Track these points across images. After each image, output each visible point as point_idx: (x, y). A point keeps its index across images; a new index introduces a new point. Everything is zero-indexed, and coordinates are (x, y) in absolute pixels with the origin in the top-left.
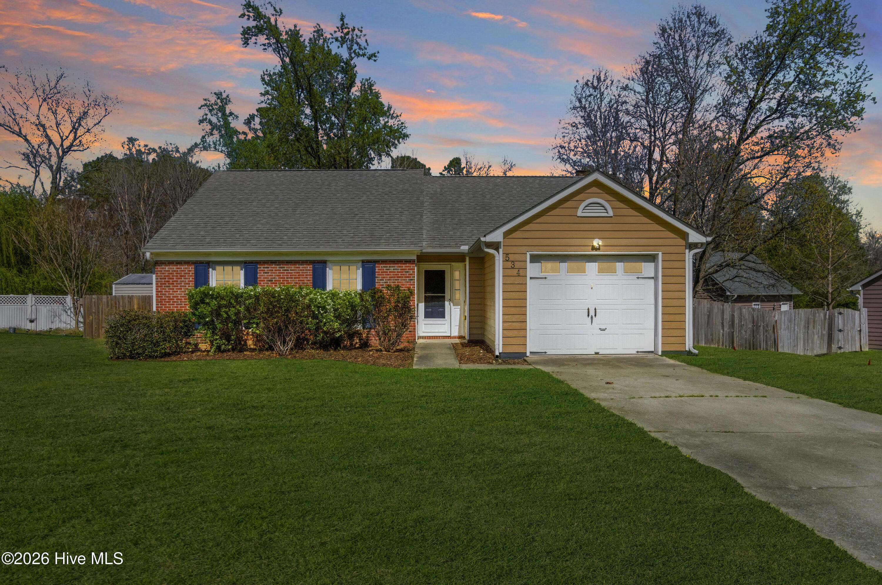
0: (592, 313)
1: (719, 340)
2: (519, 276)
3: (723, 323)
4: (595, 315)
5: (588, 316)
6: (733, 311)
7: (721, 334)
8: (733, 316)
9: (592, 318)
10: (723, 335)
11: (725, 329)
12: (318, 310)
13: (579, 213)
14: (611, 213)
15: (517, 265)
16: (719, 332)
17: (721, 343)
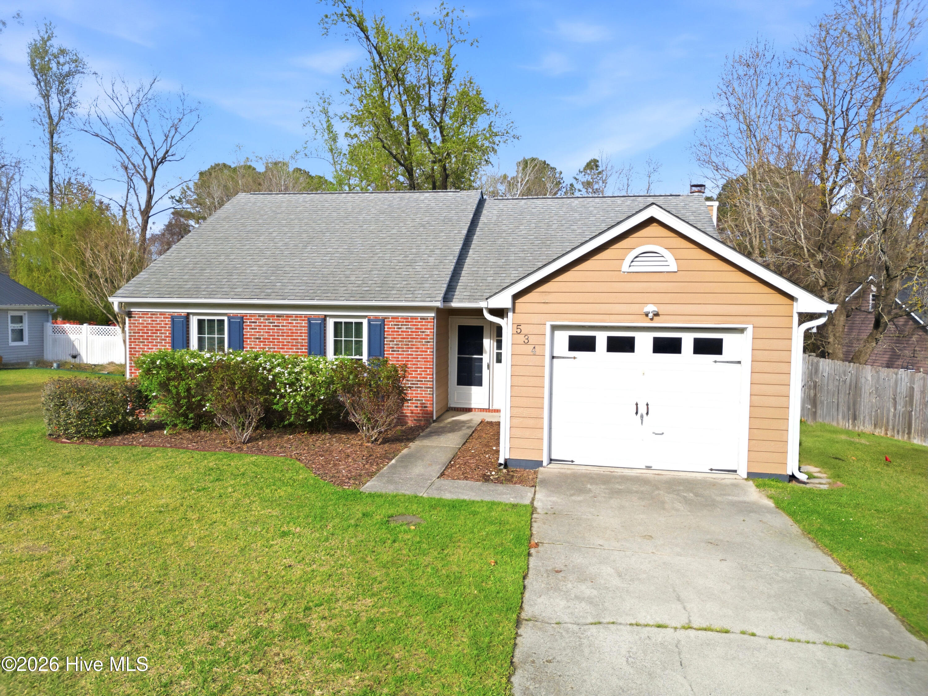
0: (642, 410)
1: (888, 422)
2: (534, 355)
3: (895, 399)
4: (647, 413)
5: (637, 413)
6: (912, 381)
7: (891, 414)
8: (912, 389)
9: (642, 416)
10: (894, 416)
11: (899, 407)
12: (285, 387)
13: (625, 267)
14: (673, 267)
15: (532, 340)
16: (889, 410)
17: (891, 427)
